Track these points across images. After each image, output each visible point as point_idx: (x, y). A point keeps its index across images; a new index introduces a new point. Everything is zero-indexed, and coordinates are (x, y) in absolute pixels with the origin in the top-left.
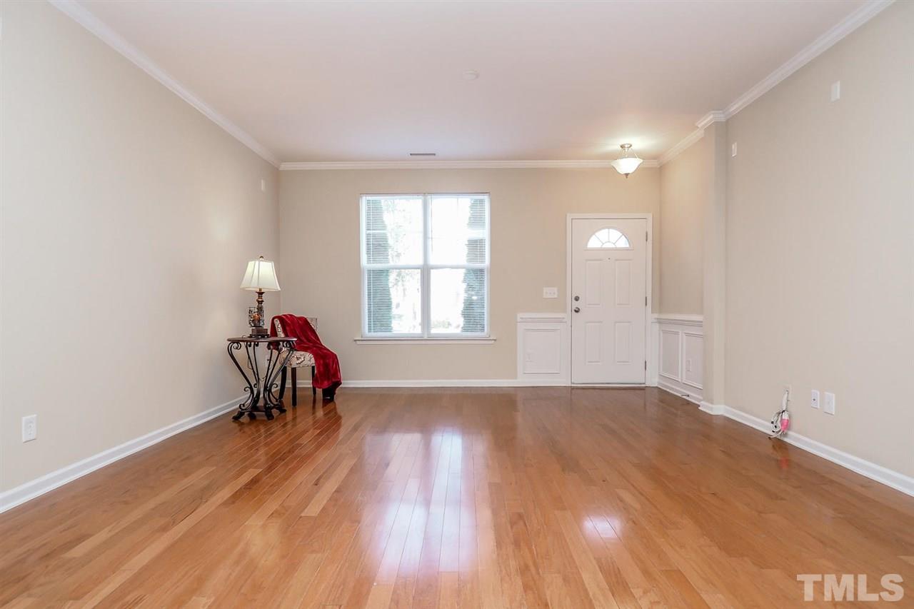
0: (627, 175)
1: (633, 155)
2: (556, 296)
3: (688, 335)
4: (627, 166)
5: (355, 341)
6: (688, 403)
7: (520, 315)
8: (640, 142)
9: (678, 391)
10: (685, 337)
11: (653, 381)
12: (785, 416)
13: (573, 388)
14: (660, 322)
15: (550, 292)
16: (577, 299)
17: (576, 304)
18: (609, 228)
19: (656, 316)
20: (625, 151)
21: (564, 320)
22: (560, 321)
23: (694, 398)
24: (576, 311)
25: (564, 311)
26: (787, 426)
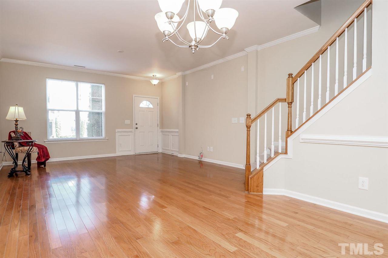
0: (155, 85)
1: (156, 79)
2: (129, 123)
3: (172, 135)
4: (155, 82)
5: (45, 142)
6: (173, 156)
7: (117, 130)
8: (159, 75)
9: (170, 153)
10: (171, 136)
11: (160, 151)
12: (202, 154)
13: (136, 155)
14: (162, 132)
15: (127, 122)
16: (136, 124)
17: (136, 126)
18: (146, 101)
19: (161, 130)
20: (154, 78)
21: (133, 132)
22: (131, 132)
23: (175, 154)
24: (136, 128)
25: (133, 129)
26: (202, 156)
